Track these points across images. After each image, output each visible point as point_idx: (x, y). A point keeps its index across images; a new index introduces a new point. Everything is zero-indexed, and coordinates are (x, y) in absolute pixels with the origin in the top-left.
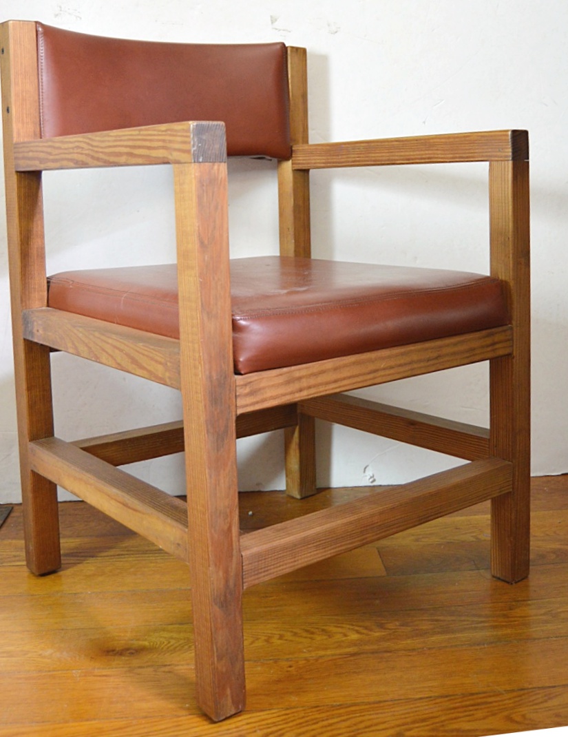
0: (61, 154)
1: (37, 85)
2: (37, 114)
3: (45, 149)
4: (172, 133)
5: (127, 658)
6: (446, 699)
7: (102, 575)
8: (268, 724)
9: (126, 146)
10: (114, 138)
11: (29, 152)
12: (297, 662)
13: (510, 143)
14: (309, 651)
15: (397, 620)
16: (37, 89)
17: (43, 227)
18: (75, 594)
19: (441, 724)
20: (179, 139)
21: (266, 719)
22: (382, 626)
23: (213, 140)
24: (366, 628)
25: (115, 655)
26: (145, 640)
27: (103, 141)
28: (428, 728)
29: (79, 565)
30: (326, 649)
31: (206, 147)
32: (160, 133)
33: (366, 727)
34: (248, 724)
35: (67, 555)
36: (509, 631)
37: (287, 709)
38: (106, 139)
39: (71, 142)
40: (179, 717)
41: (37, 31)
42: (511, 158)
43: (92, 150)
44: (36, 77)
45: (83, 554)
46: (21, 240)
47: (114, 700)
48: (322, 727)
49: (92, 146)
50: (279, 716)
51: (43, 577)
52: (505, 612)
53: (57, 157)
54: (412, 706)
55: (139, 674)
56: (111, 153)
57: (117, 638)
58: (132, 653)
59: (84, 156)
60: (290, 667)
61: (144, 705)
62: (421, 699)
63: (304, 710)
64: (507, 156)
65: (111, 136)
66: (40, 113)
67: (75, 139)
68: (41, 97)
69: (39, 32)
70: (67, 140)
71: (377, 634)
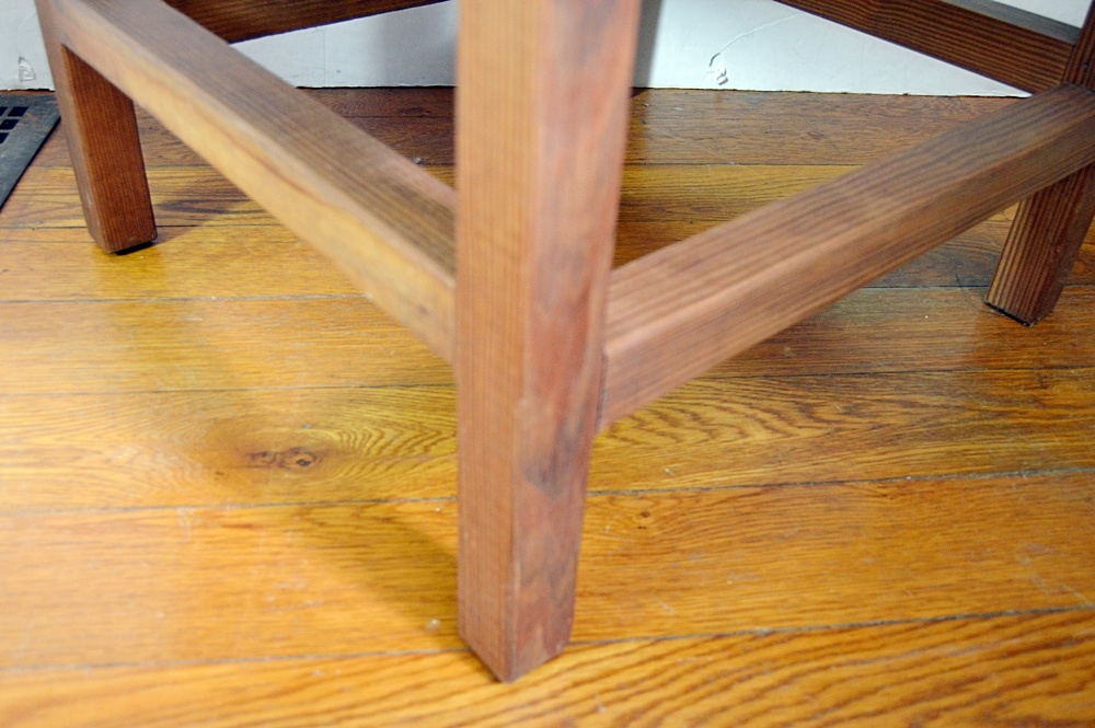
5: (294, 477)
6: (987, 624)
7: (238, 256)
8: (620, 687)
12: (657, 503)
14: (677, 473)
15: (835, 399)
18: (185, 300)
19: (995, 701)
21: (615, 672)
22: (808, 411)
24: (778, 414)
25: (268, 466)
26: (329, 427)
28: (969, 711)
29: (194, 230)
30: (710, 468)
33: (839, 705)
34: (576, 684)
35: (165, 206)
36: (1057, 442)
37: (658, 641)
40: (418, 657)
45: (200, 206)
47: (271, 599)
48: (745, 700)
50: (641, 663)
51: (121, 257)
52: (1035, 393)
54: (922, 642)
55: (322, 524)
57: (271, 419)
58: (304, 463)
60: (645, 515)
61: (338, 618)
62: (935, 621)
63: (695, 646)
71: (804, 433)
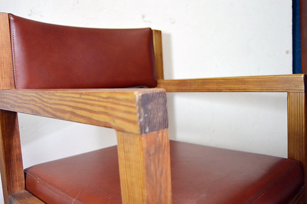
0: (22, 103)
1: (11, 53)
2: (12, 72)
3: (13, 98)
4: (114, 101)
9: (70, 106)
10: (59, 98)
11: (4, 98)
13: (303, 82)
16: (11, 56)
17: (19, 141)
20: (123, 108)
23: (157, 109)
27: (50, 99)
31: (152, 116)
32: (101, 99)
38: (53, 97)
39: (28, 96)
41: (9, 20)
42: (304, 91)
43: (43, 104)
44: (10, 48)
46: (5, 152)
49: (43, 101)
53: (20, 105)
56: (57, 109)
59: (37, 107)
64: (301, 90)
65: (56, 96)
66: (14, 71)
67: (30, 94)
68: (14, 61)
69: (11, 20)
70: (26, 94)
